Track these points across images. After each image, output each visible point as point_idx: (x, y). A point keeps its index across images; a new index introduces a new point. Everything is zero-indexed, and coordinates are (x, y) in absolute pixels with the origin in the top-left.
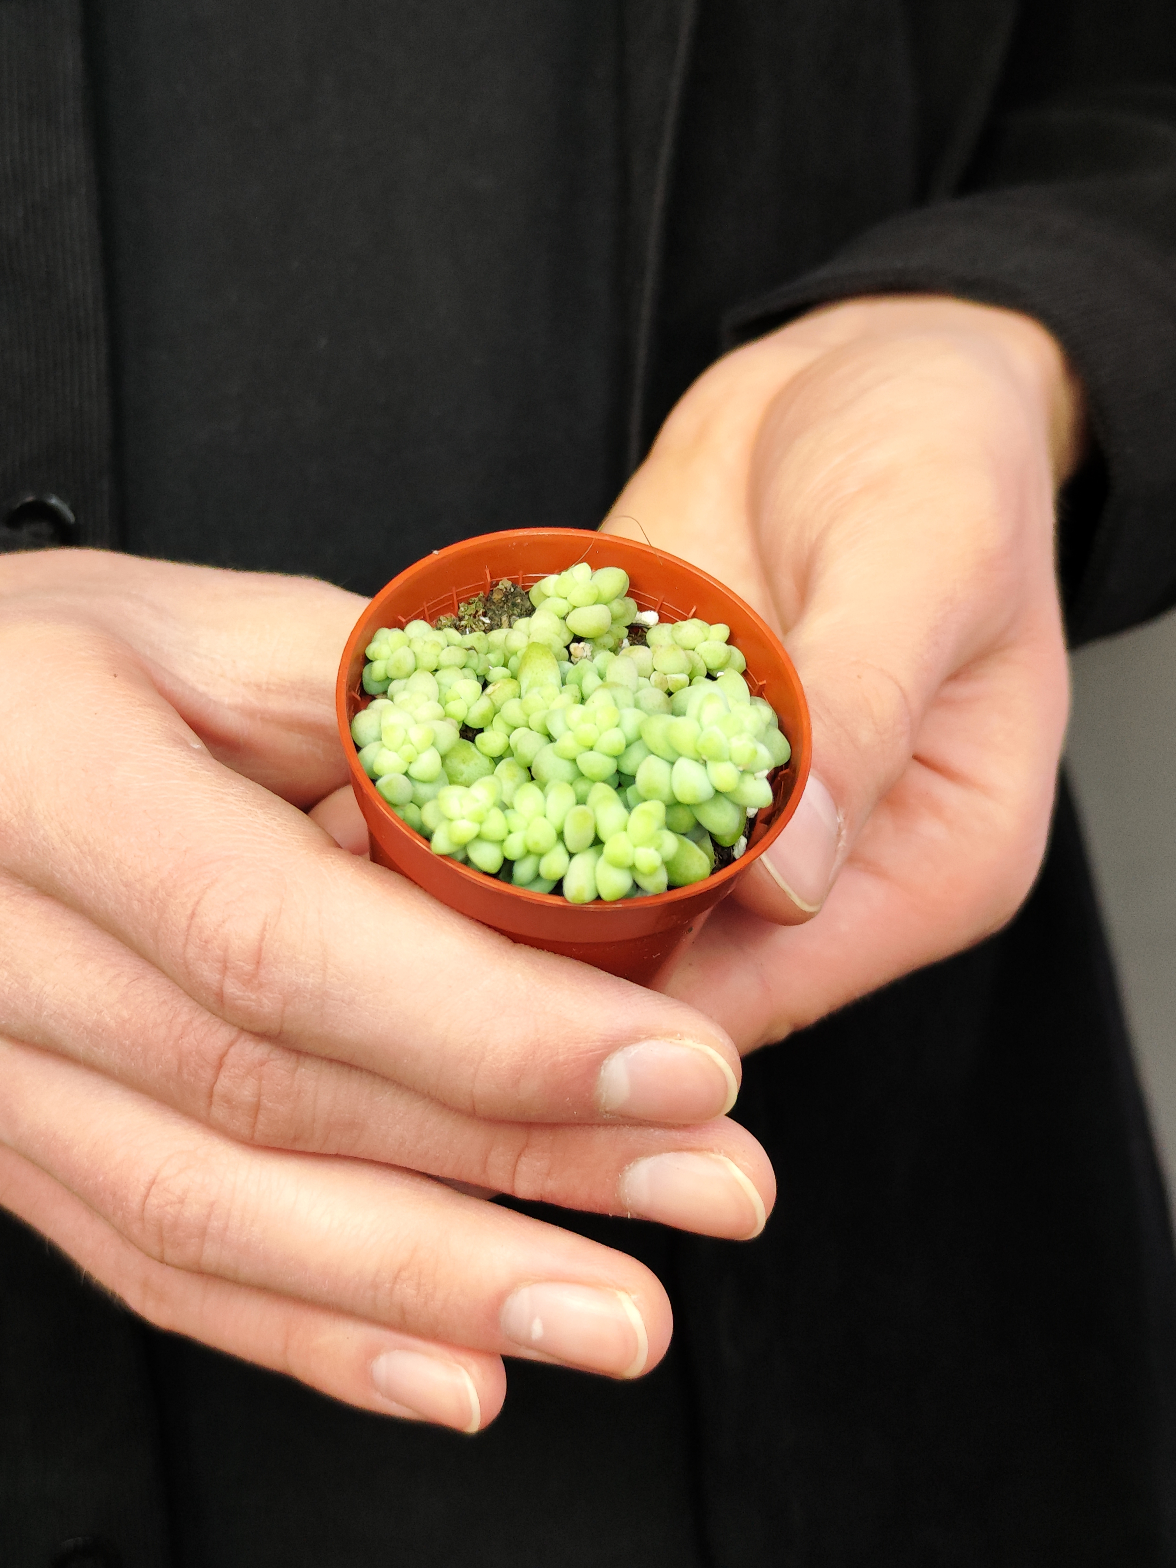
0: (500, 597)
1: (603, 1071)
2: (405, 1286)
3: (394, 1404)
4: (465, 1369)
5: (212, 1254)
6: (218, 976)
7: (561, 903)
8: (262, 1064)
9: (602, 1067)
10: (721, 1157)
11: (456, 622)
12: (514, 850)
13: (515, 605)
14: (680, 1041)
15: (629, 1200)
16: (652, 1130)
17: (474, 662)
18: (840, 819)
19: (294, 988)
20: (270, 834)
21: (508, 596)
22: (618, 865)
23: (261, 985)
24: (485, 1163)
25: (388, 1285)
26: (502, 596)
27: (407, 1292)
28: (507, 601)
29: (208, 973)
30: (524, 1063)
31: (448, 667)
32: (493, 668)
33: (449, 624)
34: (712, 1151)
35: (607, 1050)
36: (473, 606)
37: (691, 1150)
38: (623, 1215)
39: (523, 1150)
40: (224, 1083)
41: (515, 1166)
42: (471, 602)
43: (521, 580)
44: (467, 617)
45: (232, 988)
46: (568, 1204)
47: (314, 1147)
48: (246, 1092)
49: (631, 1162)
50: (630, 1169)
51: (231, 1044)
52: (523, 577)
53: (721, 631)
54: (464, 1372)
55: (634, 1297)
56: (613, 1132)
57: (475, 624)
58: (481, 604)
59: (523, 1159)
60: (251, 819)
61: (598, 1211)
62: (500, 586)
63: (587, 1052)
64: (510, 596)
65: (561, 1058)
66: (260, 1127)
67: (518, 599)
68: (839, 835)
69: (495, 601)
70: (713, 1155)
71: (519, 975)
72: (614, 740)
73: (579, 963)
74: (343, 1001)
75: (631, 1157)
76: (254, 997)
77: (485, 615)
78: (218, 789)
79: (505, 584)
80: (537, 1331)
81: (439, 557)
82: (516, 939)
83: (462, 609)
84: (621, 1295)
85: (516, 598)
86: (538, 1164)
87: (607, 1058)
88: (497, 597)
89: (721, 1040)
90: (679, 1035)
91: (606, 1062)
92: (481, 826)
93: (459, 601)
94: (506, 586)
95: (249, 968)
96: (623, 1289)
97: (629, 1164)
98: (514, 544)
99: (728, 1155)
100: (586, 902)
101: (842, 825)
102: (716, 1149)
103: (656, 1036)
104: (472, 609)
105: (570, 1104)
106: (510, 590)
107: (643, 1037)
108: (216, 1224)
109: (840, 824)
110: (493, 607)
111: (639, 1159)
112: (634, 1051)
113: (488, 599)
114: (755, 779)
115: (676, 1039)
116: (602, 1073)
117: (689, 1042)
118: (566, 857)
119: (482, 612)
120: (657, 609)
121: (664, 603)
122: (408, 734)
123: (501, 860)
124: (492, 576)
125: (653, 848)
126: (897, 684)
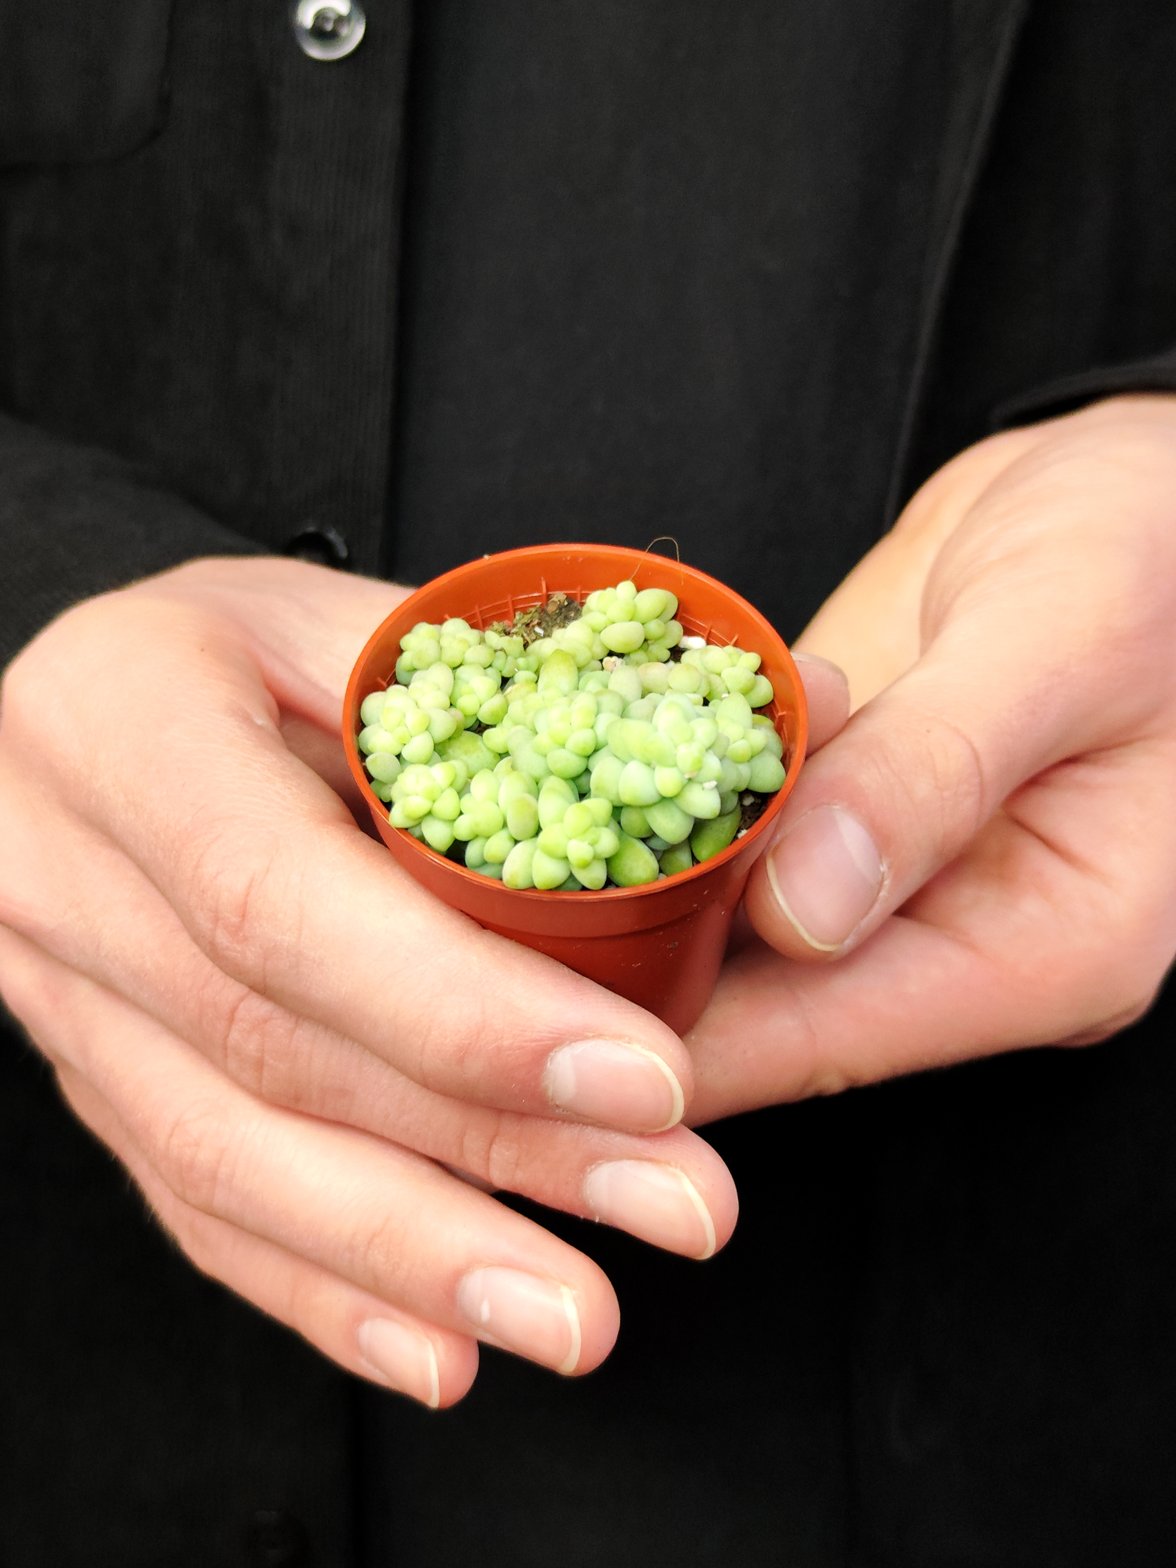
0: (554, 609)
1: (549, 1063)
2: (376, 1252)
3: (378, 1371)
4: (432, 1344)
5: (220, 1199)
6: (210, 926)
7: (500, 887)
8: (265, 1021)
9: (549, 1059)
10: (678, 1172)
11: (507, 628)
12: (462, 830)
13: (567, 618)
14: (629, 1044)
15: (592, 1202)
16: (613, 1135)
17: (499, 663)
18: (883, 868)
19: (273, 944)
21: (561, 609)
22: (551, 855)
23: (245, 939)
24: (461, 1145)
25: (362, 1249)
26: (556, 609)
27: (378, 1259)
28: (560, 614)
29: (203, 921)
30: (467, 1042)
31: (471, 664)
32: (519, 670)
33: (500, 629)
34: (669, 1164)
35: (553, 1042)
36: (529, 616)
37: (650, 1160)
38: (590, 1218)
39: (494, 1137)
40: (235, 1036)
41: (488, 1152)
42: (528, 612)
43: (579, 596)
44: (519, 625)
45: (222, 938)
46: (541, 1199)
47: (315, 1110)
48: (252, 1047)
49: (593, 1164)
50: (591, 1171)
51: (242, 999)
52: (581, 594)
53: (752, 663)
54: (430, 1347)
55: (574, 1292)
56: (576, 1132)
57: (526, 632)
58: (537, 615)
59: (494, 1146)
61: (566, 1209)
62: (554, 599)
63: (532, 1041)
64: (563, 610)
65: (506, 1043)
66: (265, 1082)
67: (572, 613)
68: (881, 884)
69: (550, 612)
70: (671, 1169)
72: (582, 739)
73: (543, 956)
74: (314, 962)
75: (593, 1159)
76: (239, 948)
77: (539, 624)
79: (561, 597)
80: (485, 1312)
81: (489, 562)
82: (484, 925)
83: (517, 617)
84: (565, 1290)
85: (570, 613)
86: (507, 1153)
87: (554, 1050)
88: (551, 608)
89: (671, 1050)
90: (627, 1038)
91: (552, 1054)
92: (433, 804)
93: (515, 610)
94: (559, 599)
95: (235, 920)
96: (565, 1284)
97: (591, 1165)
98: (569, 558)
99: (683, 1169)
100: (519, 888)
101: (885, 875)
102: (673, 1163)
103: (604, 1035)
104: (526, 619)
105: (517, 1091)
106: (564, 605)
107: (591, 1035)
108: (224, 1171)
109: (883, 874)
110: (548, 619)
111: (600, 1162)
112: (581, 1047)
113: (543, 610)
114: (703, 789)
115: (625, 1042)
117: (636, 1047)
118: (509, 843)
119: (538, 623)
120: (706, 635)
121: (712, 630)
122: (405, 717)
123: (453, 840)
124: (548, 589)
125: (587, 843)
126: (970, 744)
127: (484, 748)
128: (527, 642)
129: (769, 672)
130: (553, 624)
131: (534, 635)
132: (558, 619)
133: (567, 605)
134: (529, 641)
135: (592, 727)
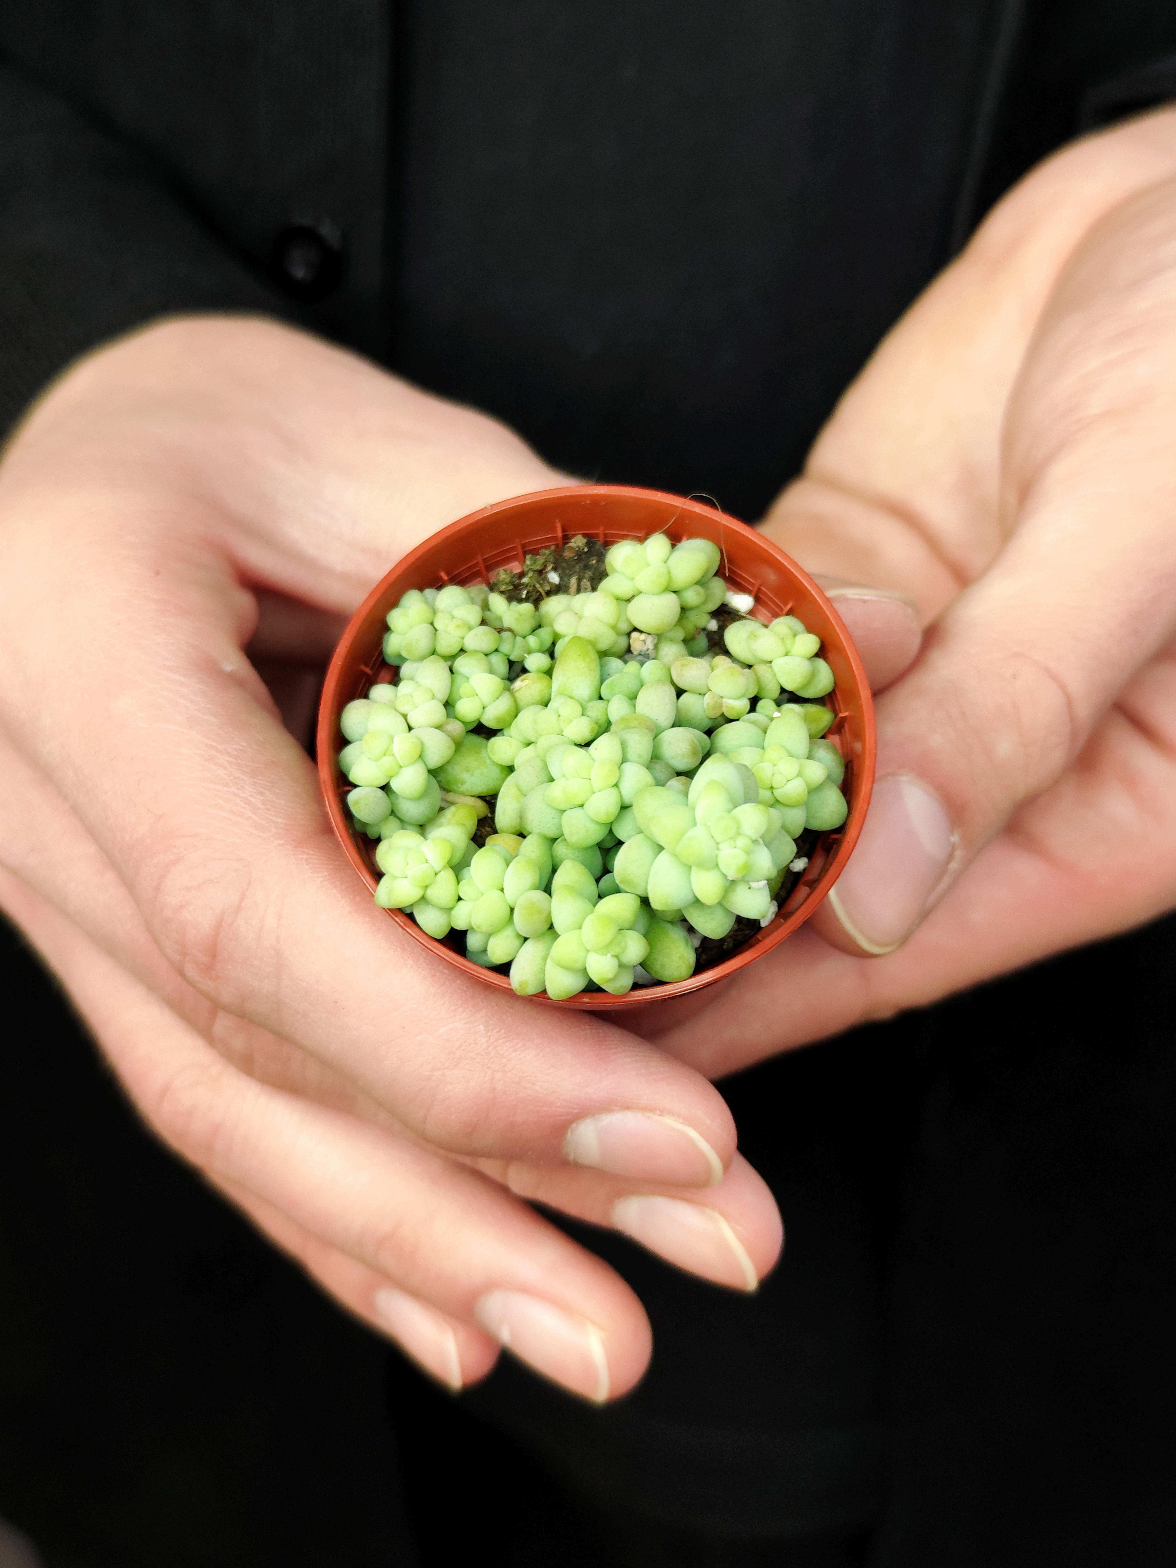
0: (572, 555)
2: (387, 1254)
4: (453, 1331)
6: (179, 957)
9: (569, 1130)
10: (717, 1216)
11: (515, 579)
12: (460, 921)
13: (586, 567)
14: (661, 1117)
17: (505, 648)
18: (955, 839)
19: (249, 987)
20: (250, 814)
21: (580, 556)
22: (567, 965)
23: (218, 977)
26: (575, 555)
28: (579, 561)
29: (169, 951)
30: (476, 1119)
31: (472, 653)
32: (530, 655)
34: (706, 1206)
35: (574, 1116)
36: (542, 560)
37: (684, 1200)
40: (220, 1029)
42: (541, 556)
44: (531, 574)
45: (192, 972)
48: (239, 1044)
49: (621, 1197)
50: (621, 1202)
53: (809, 643)
54: (451, 1334)
57: (538, 582)
58: (550, 559)
60: (236, 791)
62: (572, 544)
63: (551, 1115)
64: (583, 556)
65: (521, 1117)
66: (256, 1073)
67: (593, 560)
68: (951, 856)
69: (566, 558)
70: (708, 1211)
71: (481, 1027)
74: (298, 1013)
76: (213, 984)
77: (553, 572)
78: (214, 744)
79: (578, 542)
80: (505, 1335)
83: (528, 562)
84: (590, 1328)
85: (591, 559)
87: (575, 1123)
88: (568, 554)
89: (708, 1122)
90: (658, 1112)
91: (574, 1125)
92: (426, 889)
93: (526, 553)
94: (579, 544)
95: (205, 957)
96: (593, 1322)
97: (618, 1199)
99: (722, 1214)
100: (531, 992)
101: (956, 845)
102: (710, 1206)
103: (632, 1108)
104: (539, 564)
106: (583, 549)
107: (617, 1108)
109: (953, 845)
110: (564, 564)
111: (629, 1196)
112: (606, 1120)
113: (559, 554)
114: (750, 888)
115: (655, 1115)
116: (569, 1134)
117: (669, 1121)
118: (516, 942)
119: (552, 568)
120: (754, 593)
121: (762, 588)
122: (393, 743)
123: (449, 929)
124: (564, 530)
125: (609, 955)
126: (1063, 688)
127: (488, 761)
128: (541, 595)
129: (830, 655)
130: (571, 572)
131: (548, 585)
132: (577, 567)
133: (587, 552)
134: (543, 594)
135: (616, 785)
